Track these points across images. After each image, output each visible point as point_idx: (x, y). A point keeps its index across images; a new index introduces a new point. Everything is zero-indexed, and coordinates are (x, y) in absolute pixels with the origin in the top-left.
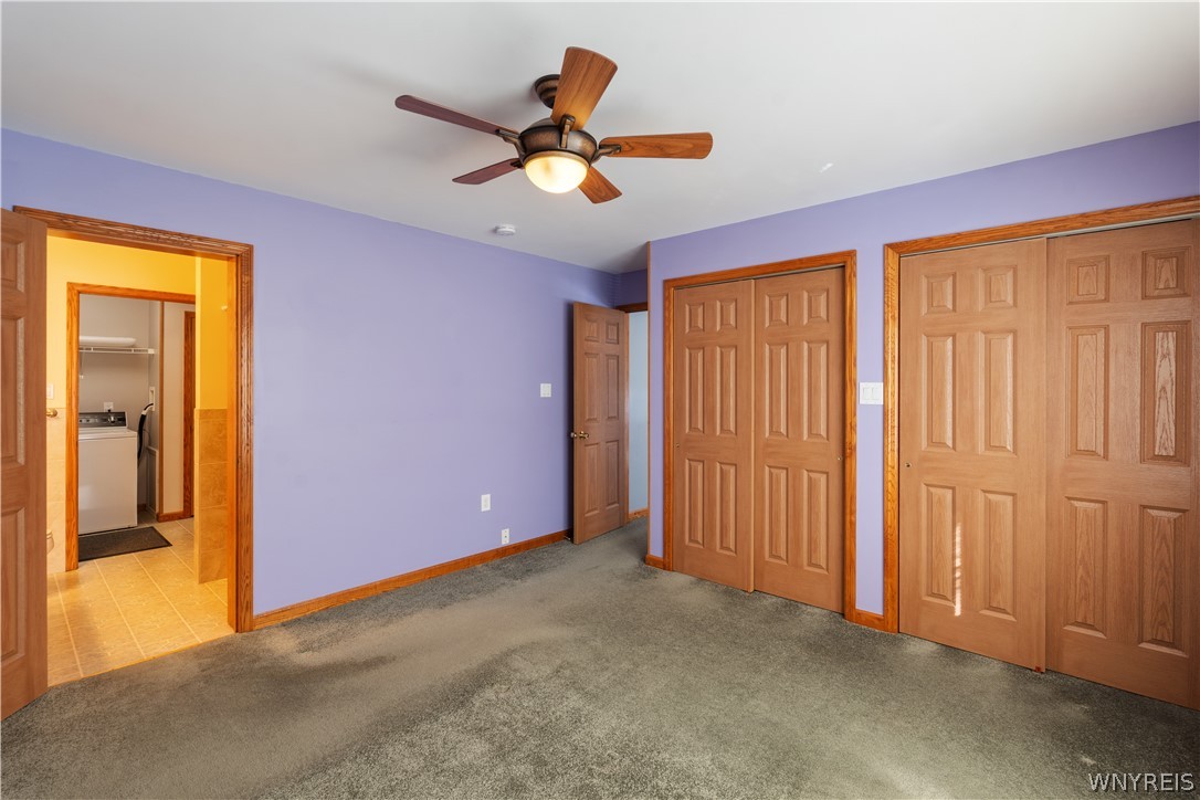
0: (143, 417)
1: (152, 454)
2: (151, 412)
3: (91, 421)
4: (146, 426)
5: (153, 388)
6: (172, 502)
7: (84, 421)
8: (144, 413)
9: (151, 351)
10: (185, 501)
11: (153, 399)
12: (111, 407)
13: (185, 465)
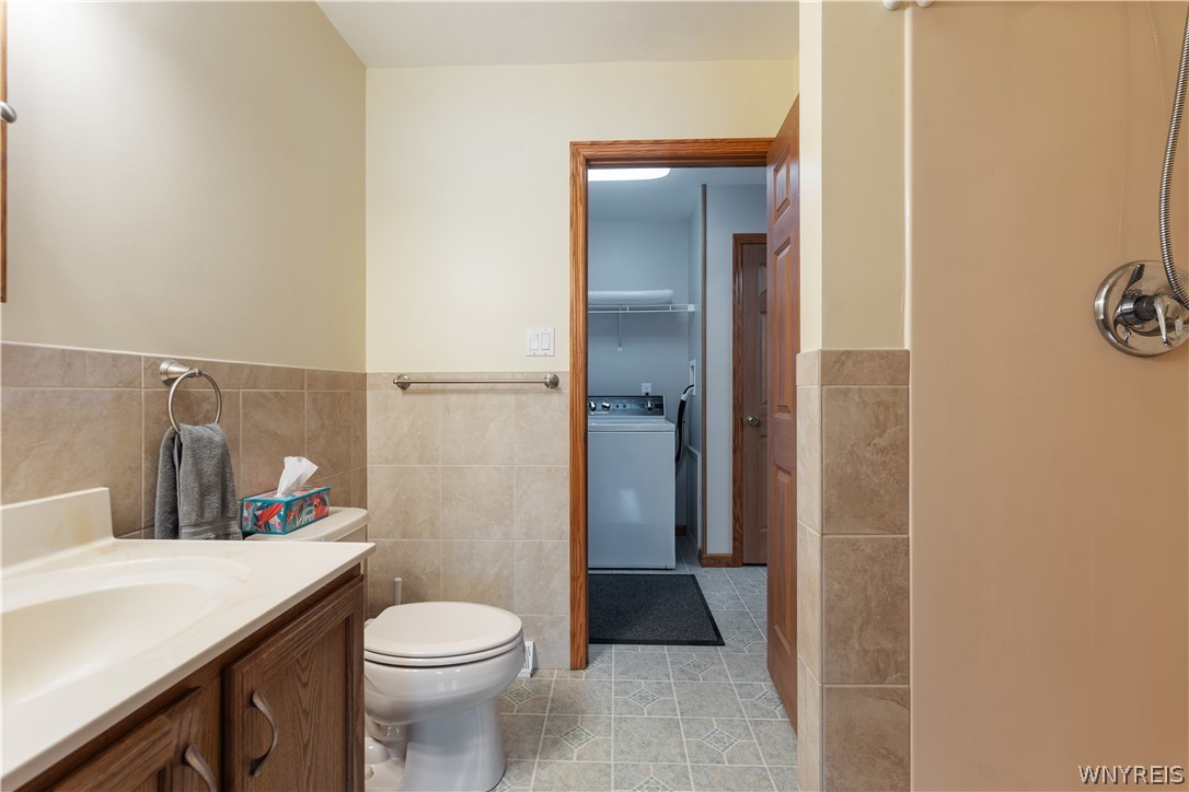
0: (683, 403)
1: (693, 457)
2: (691, 396)
3: (628, 406)
4: (686, 418)
5: (694, 363)
6: (719, 538)
7: (621, 406)
8: (683, 397)
9: (691, 308)
10: (734, 539)
11: (694, 378)
12: (649, 390)
13: (734, 481)
